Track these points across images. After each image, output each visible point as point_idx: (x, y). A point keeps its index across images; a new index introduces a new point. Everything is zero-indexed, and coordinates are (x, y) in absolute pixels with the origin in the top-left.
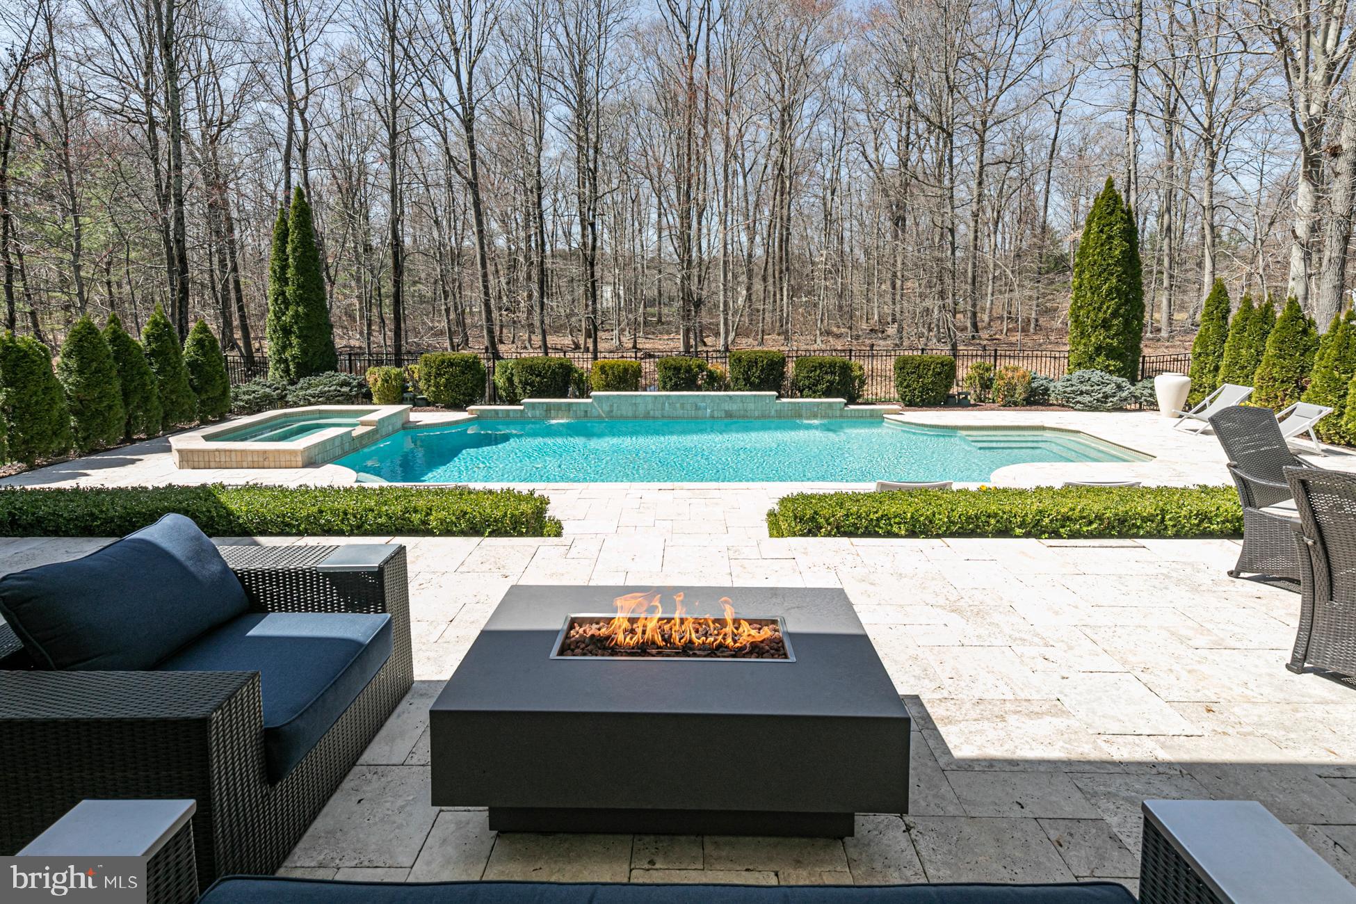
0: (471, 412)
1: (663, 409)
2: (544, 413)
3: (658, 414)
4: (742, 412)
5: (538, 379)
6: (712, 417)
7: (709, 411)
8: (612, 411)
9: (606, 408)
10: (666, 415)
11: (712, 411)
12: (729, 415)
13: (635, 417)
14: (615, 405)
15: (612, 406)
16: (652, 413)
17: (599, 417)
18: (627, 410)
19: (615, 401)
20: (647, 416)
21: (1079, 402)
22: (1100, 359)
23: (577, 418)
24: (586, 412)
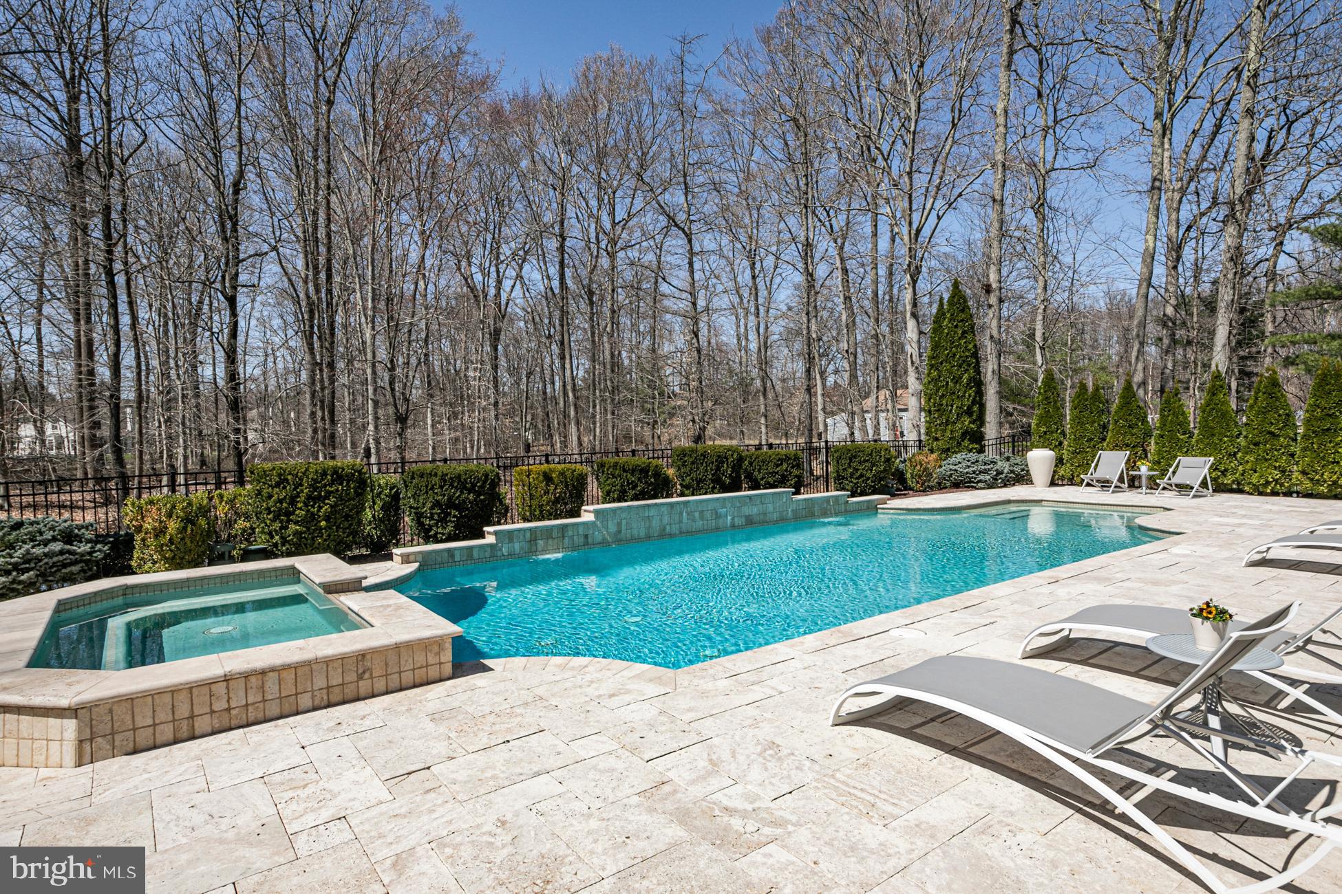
0: (406, 559)
1: (681, 522)
2: (526, 546)
3: (675, 529)
4: (762, 517)
5: (471, 497)
6: (733, 526)
7: (729, 518)
8: (620, 532)
9: (612, 528)
10: (684, 529)
11: (733, 519)
12: (750, 521)
13: (648, 537)
14: (624, 522)
15: (619, 524)
16: (668, 528)
17: (604, 543)
18: (639, 529)
19: (623, 516)
20: (663, 535)
21: (980, 481)
22: (966, 443)
23: (574, 548)
24: (586, 536)
